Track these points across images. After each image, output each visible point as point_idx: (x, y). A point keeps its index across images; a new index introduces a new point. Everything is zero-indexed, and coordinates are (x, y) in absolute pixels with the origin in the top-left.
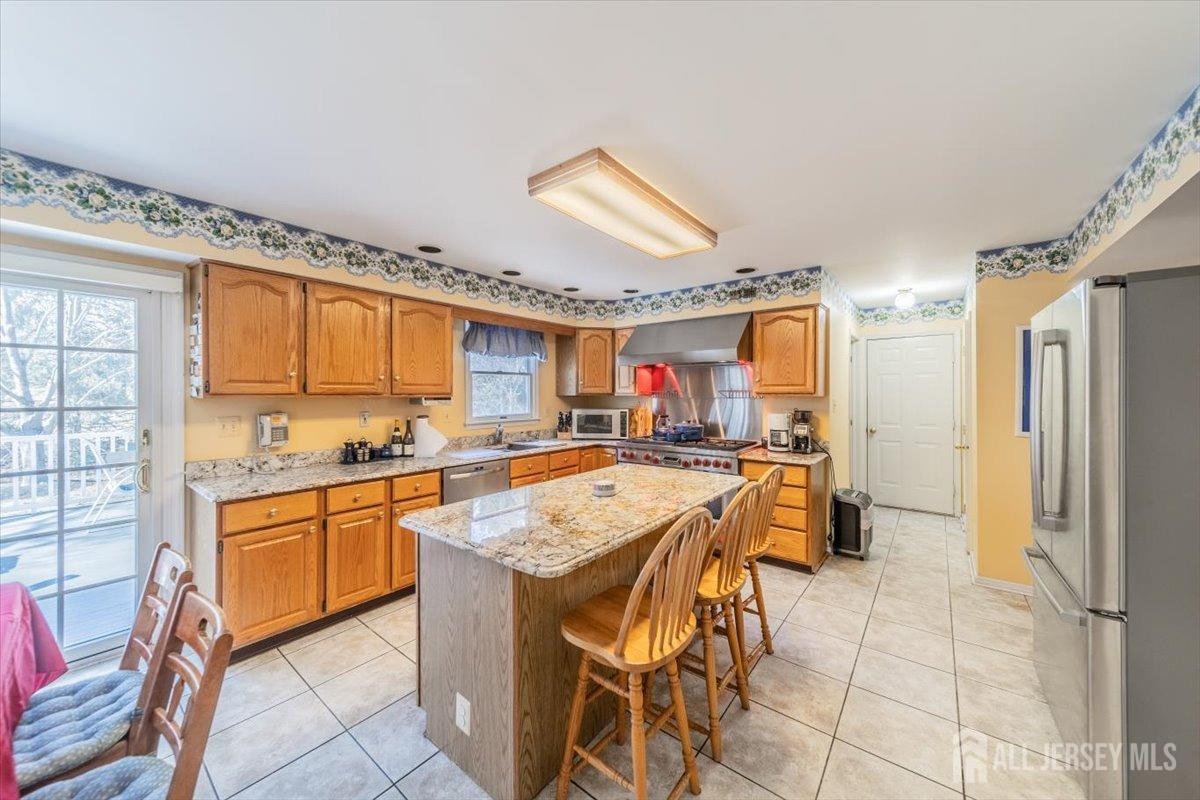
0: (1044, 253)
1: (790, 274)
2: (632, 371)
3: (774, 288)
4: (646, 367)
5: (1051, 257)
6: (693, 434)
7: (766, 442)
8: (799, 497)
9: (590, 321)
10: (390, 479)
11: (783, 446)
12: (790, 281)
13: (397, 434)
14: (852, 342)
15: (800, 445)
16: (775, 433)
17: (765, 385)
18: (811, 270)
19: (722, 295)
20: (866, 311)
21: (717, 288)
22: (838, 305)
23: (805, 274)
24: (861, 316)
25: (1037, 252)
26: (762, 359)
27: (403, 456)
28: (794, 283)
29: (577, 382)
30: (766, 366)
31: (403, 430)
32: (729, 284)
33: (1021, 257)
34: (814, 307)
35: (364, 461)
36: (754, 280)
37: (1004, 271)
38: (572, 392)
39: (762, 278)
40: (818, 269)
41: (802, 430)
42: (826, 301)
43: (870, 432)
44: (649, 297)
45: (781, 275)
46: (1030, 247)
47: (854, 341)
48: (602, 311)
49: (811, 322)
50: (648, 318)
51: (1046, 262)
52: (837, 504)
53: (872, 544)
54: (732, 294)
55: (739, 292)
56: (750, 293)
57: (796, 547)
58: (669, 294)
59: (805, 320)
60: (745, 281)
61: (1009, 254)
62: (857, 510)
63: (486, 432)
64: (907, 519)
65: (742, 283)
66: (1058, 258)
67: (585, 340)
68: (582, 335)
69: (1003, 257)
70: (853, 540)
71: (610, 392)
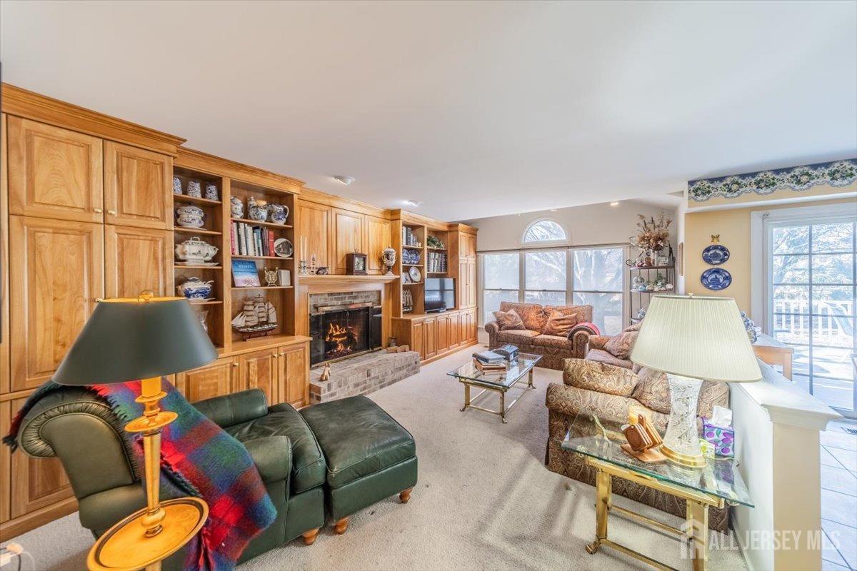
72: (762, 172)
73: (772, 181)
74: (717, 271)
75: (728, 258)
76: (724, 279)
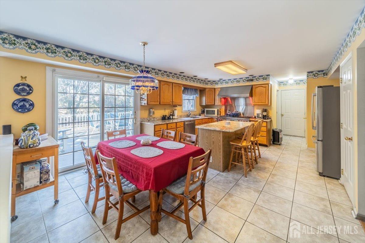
0: (322, 73)
1: (262, 76)
2: (220, 99)
3: (258, 79)
4: (223, 98)
5: (324, 74)
6: (237, 115)
7: (256, 117)
8: (264, 129)
9: (209, 86)
10: (167, 124)
11: (260, 117)
12: (262, 78)
13: (171, 114)
14: (277, 91)
15: (264, 117)
16: (258, 115)
17: (256, 103)
18: (267, 75)
19: (245, 81)
20: (281, 83)
21: (243, 79)
22: (273, 82)
23: (266, 76)
24: (280, 84)
25: (321, 73)
26: (255, 96)
27: (172, 119)
28: (263, 78)
29: (206, 102)
30: (256, 98)
31: (172, 112)
32: (246, 78)
33: (317, 74)
34: (268, 84)
35: (167, 120)
36: (253, 77)
37: (313, 77)
38: (204, 104)
39: (255, 77)
40: (269, 75)
41: (265, 114)
42: (271, 83)
43: (282, 115)
44: (225, 80)
45: (260, 76)
46: (319, 71)
47: (278, 91)
48: (212, 84)
49: (267, 87)
50: (224, 85)
51: (323, 75)
52: (274, 131)
53: (282, 142)
54: (247, 80)
55: (249, 80)
56: (252, 80)
57: (264, 141)
58: (230, 80)
59: (266, 87)
60: (251, 78)
61: (314, 73)
62: (278, 133)
63: (186, 114)
64: (292, 138)
65: (250, 78)
66: (325, 74)
67: (207, 91)
68: (207, 90)
69: (313, 73)
70: (278, 140)
71: (214, 104)
72: (49, 43)
73: (54, 51)
74: (24, 100)
75: (32, 92)
76: (30, 105)
